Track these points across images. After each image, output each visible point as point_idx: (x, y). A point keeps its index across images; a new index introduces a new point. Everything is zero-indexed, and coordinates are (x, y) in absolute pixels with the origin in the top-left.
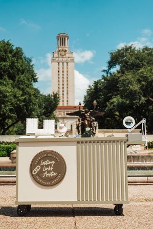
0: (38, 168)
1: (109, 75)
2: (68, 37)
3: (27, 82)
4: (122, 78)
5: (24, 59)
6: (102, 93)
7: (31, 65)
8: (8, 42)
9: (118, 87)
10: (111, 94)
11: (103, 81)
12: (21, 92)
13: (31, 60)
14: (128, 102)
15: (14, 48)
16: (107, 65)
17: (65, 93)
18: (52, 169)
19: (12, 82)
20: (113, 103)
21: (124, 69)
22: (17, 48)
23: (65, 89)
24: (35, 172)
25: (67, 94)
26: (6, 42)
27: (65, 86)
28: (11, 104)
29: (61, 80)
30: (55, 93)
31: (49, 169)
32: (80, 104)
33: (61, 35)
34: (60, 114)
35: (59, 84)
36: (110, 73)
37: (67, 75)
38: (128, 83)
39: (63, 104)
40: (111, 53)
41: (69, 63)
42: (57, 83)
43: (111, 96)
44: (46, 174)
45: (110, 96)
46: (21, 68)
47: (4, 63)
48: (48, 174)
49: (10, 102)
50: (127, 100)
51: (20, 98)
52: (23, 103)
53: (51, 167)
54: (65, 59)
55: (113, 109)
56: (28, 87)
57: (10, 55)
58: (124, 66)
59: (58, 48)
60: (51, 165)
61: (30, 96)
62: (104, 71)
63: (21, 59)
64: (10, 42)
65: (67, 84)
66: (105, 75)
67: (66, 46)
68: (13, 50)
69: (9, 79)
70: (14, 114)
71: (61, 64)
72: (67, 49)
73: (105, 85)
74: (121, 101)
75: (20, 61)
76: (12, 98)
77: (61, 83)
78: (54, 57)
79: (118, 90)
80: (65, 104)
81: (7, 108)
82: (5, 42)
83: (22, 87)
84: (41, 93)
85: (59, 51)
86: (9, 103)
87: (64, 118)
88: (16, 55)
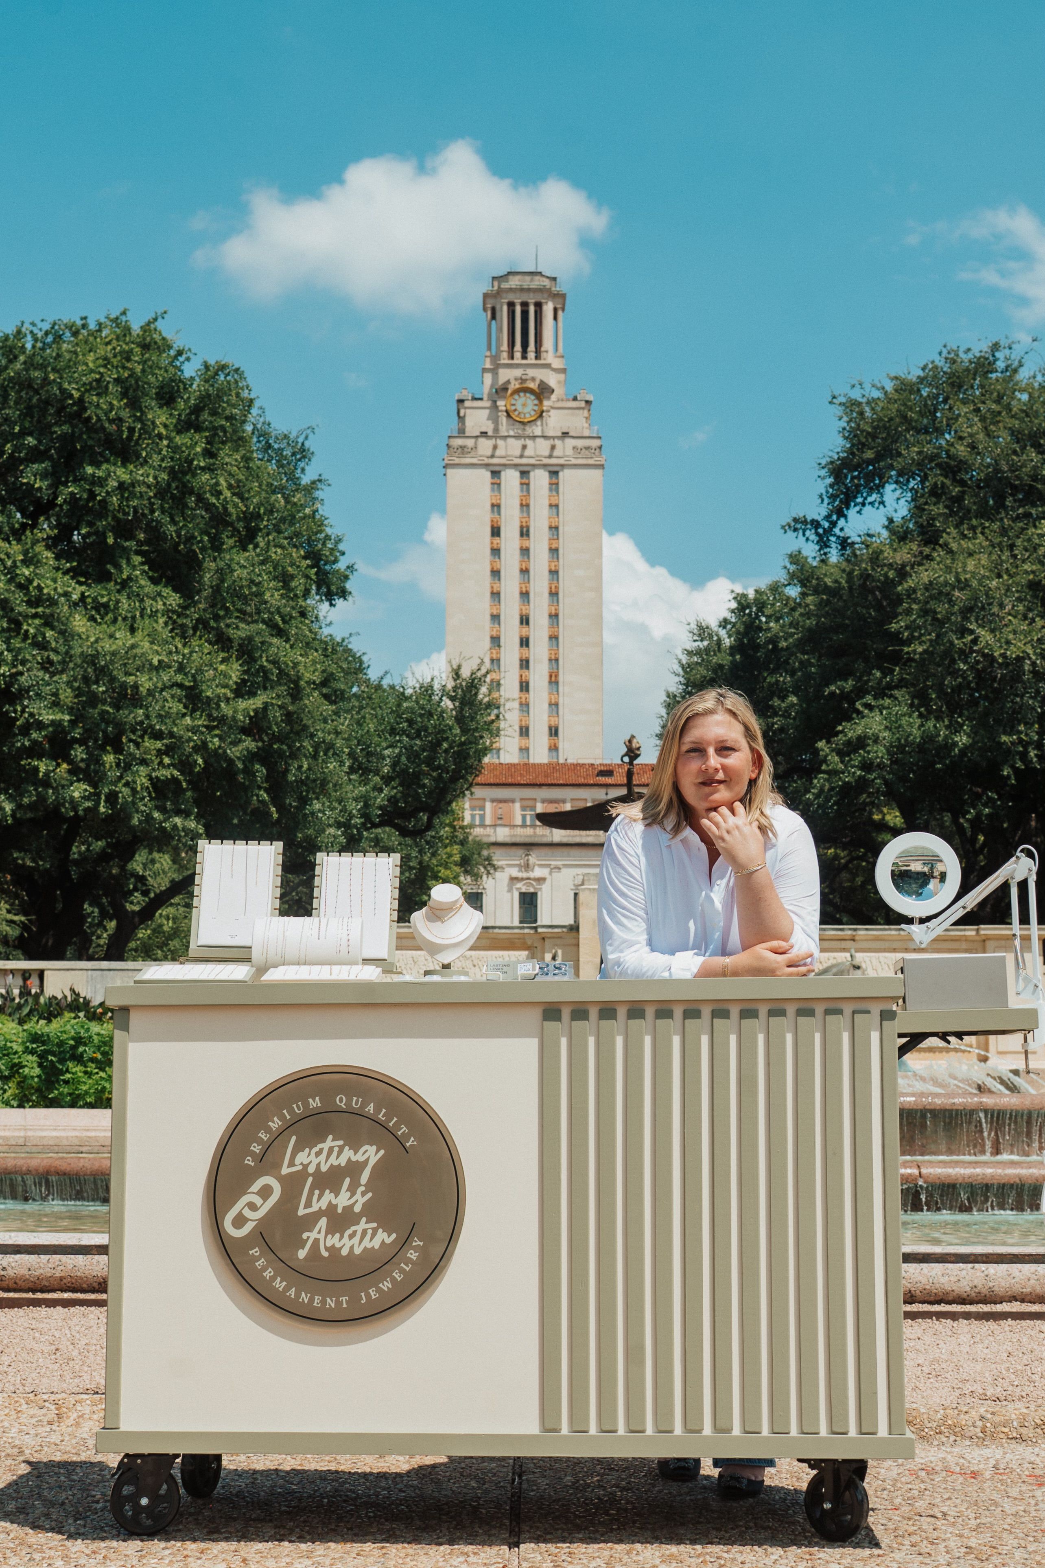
0: (266, 1192)
1: (834, 556)
2: (560, 297)
3: (273, 597)
4: (924, 575)
5: (255, 444)
6: (785, 679)
7: (305, 480)
8: (147, 328)
9: (896, 638)
10: (849, 685)
11: (793, 592)
12: (235, 671)
13: (303, 453)
14: (962, 739)
15: (190, 370)
16: (823, 484)
17: (538, 676)
18: (360, 1200)
19: (174, 599)
20: (860, 743)
21: (939, 509)
22: (211, 372)
23: (540, 651)
24: (240, 1221)
25: (554, 680)
26: (136, 328)
27: (539, 630)
28: (168, 750)
29: (510, 586)
30: (465, 673)
31: (343, 1200)
32: (632, 753)
33: (514, 282)
34: (500, 821)
35: (495, 618)
36: (844, 543)
37: (554, 551)
38: (967, 612)
39: (524, 750)
40: (852, 405)
41: (565, 475)
42: (485, 605)
43: (850, 698)
44: (318, 1233)
45: (844, 696)
46: (235, 508)
47: (123, 474)
48: (334, 1240)
49: (158, 736)
50: (956, 728)
51: (226, 709)
52: (249, 744)
53: (352, 1190)
54: (543, 447)
55: (862, 784)
56: (280, 633)
57: (160, 418)
58: (936, 493)
59: (494, 371)
60: (353, 1169)
61: (296, 694)
62: (799, 524)
63: (239, 441)
64: (166, 329)
65: (554, 617)
66: (810, 550)
67: (549, 357)
68: (186, 384)
69: (155, 581)
70: (186, 814)
71: (512, 478)
72: (553, 380)
73: (810, 622)
74: (916, 734)
75: (229, 457)
76: (177, 707)
77: (511, 609)
78: (462, 432)
79: (897, 658)
80: (540, 755)
81: (141, 777)
82: (127, 330)
83: (240, 631)
84: (373, 675)
85: (501, 391)
86: (152, 745)
87: (529, 846)
88: (205, 415)
